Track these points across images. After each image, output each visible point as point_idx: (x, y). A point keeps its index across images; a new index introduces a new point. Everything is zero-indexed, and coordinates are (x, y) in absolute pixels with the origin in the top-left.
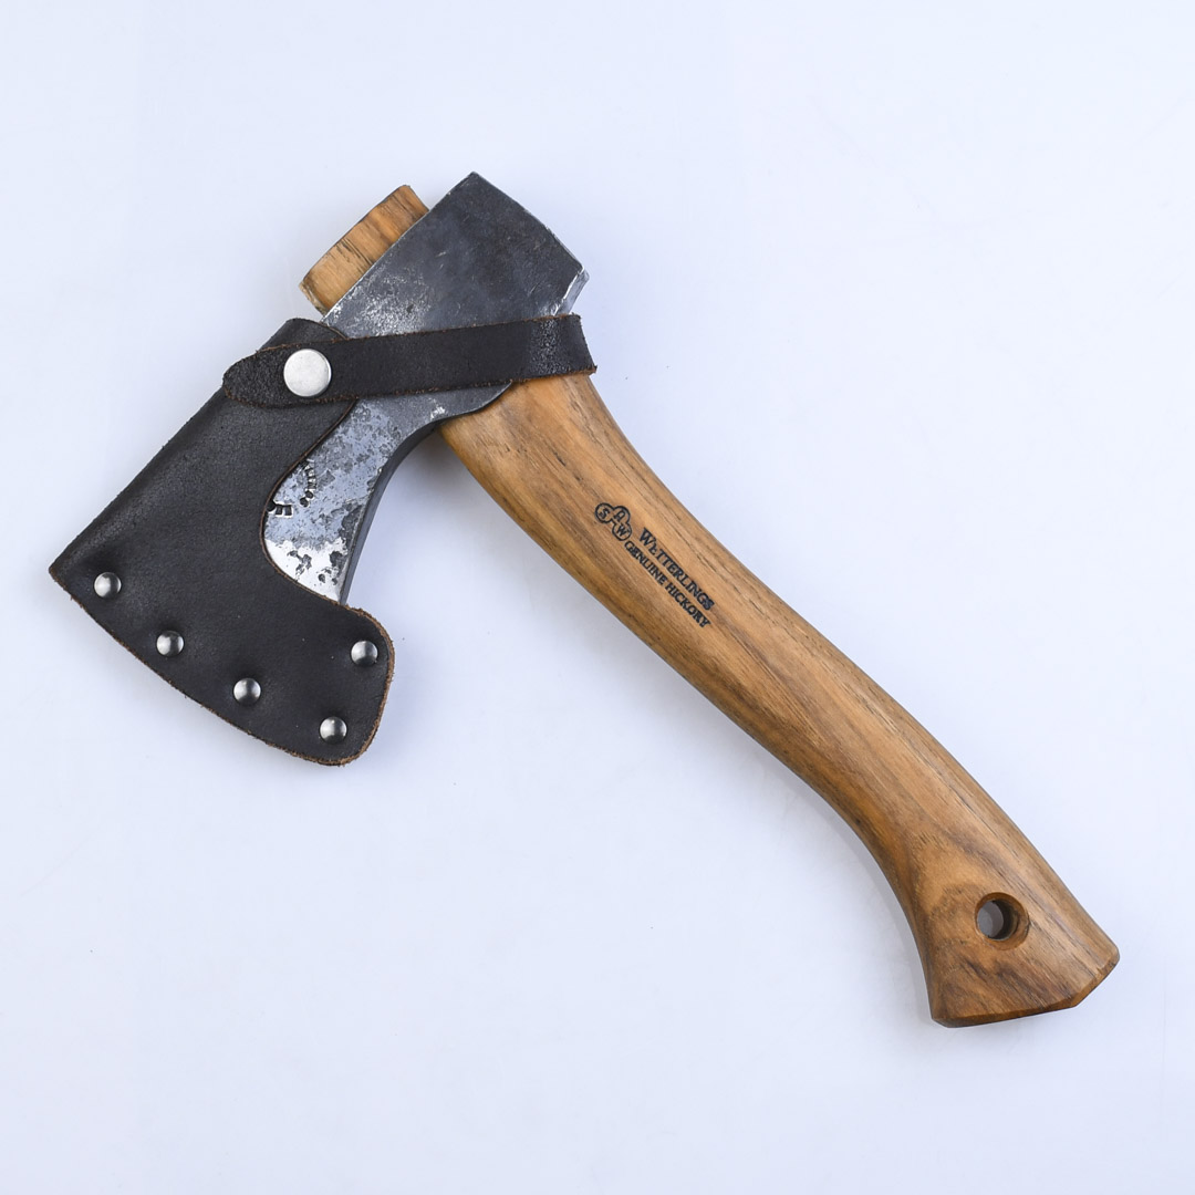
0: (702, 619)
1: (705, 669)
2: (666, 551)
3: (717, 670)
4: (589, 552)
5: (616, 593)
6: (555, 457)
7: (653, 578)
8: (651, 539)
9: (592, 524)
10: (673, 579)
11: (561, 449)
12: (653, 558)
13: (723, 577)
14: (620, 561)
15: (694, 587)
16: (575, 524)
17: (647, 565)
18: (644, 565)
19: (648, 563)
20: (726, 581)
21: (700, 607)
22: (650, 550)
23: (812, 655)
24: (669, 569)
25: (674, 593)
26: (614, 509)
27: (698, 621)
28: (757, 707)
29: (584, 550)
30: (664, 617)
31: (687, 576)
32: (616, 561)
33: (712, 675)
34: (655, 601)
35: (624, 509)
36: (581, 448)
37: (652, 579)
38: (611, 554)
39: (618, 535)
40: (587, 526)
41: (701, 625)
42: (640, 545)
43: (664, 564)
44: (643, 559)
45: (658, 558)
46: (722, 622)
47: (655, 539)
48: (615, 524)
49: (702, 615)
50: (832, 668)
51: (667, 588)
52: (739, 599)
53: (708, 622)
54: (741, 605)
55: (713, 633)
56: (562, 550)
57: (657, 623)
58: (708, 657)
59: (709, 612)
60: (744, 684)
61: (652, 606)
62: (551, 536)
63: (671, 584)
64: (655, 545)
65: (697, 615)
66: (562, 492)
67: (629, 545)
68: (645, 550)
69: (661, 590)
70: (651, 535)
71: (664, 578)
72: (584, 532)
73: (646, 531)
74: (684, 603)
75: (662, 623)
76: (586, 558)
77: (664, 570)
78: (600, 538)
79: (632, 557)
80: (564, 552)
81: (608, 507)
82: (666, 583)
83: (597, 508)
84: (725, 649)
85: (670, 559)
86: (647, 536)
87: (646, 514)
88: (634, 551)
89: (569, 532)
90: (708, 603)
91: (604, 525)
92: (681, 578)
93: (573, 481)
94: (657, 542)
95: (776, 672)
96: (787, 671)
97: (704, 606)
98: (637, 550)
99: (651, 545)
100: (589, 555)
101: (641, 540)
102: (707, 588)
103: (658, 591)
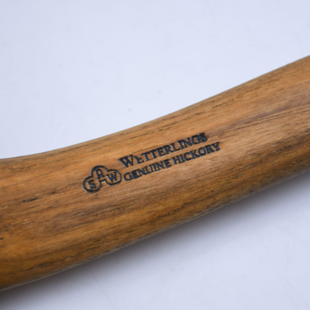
0: (212, 147)
1: (254, 165)
2: (145, 151)
3: (259, 155)
4: (117, 212)
5: (161, 208)
6: (26, 203)
7: (162, 170)
8: (130, 159)
9: (97, 198)
10: (170, 155)
11: (22, 195)
12: (147, 163)
13: (185, 120)
14: (137, 190)
15: (184, 142)
16: (89, 212)
17: (150, 170)
18: (149, 173)
19: (149, 168)
20: (189, 118)
21: (203, 145)
22: (139, 163)
23: (277, 80)
24: (161, 155)
25: (182, 159)
26: (92, 176)
27: (213, 151)
28: (303, 138)
29: (114, 215)
30: (198, 176)
31: (173, 144)
32: (136, 193)
33: (261, 162)
34: (183, 177)
35: (97, 168)
36: (29, 180)
37: (164, 171)
38: (128, 195)
39: (115, 182)
40: (96, 203)
41: (218, 149)
42: (130, 169)
43: (155, 157)
44: (144, 171)
45: (148, 160)
46: (221, 133)
47: (132, 156)
48: (105, 180)
49: (209, 146)
50: (294, 70)
51: (176, 163)
52: (207, 114)
53: (218, 143)
54: (213, 114)
55: (228, 144)
56: (105, 236)
57: (200, 184)
58: (246, 156)
59: (209, 139)
60: (279, 139)
61: (184, 181)
62: (90, 239)
63: (173, 158)
64: (136, 157)
65: (209, 149)
66: (60, 210)
67: (128, 177)
68: (137, 166)
69: (175, 168)
70: (126, 158)
71: (167, 161)
72: (100, 208)
73: (121, 159)
74: (195, 155)
75: (202, 181)
76: (124, 217)
77: (160, 159)
78: (111, 196)
79: (139, 179)
80: (108, 235)
81: (89, 179)
82: (172, 162)
83: (85, 188)
84: (245, 140)
85: (153, 151)
86: (126, 161)
87: (107, 154)
88: (134, 175)
89: (95, 220)
90: (202, 137)
91: (102, 189)
92: (172, 148)
93: (53, 197)
94: (134, 155)
95: (280, 110)
96: (283, 102)
97: (203, 141)
98: (134, 172)
99: (135, 161)
100: (120, 214)
101: (127, 166)
102: (189, 133)
103: (173, 171)
